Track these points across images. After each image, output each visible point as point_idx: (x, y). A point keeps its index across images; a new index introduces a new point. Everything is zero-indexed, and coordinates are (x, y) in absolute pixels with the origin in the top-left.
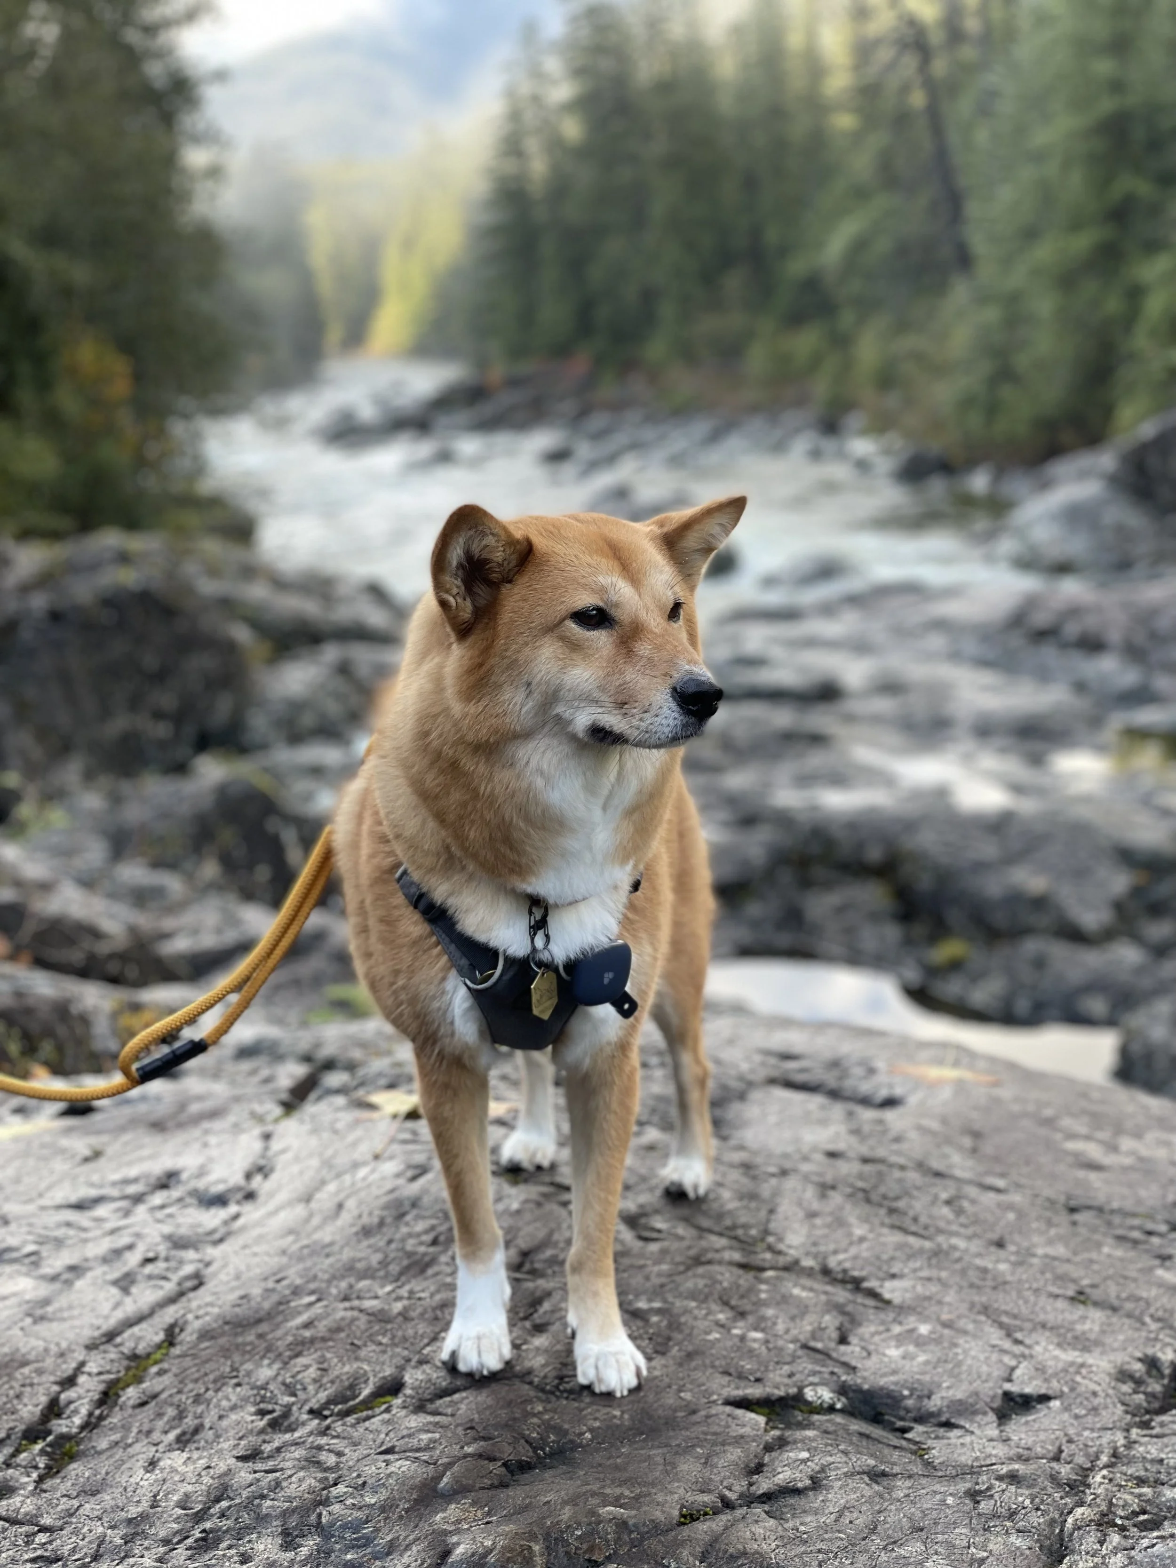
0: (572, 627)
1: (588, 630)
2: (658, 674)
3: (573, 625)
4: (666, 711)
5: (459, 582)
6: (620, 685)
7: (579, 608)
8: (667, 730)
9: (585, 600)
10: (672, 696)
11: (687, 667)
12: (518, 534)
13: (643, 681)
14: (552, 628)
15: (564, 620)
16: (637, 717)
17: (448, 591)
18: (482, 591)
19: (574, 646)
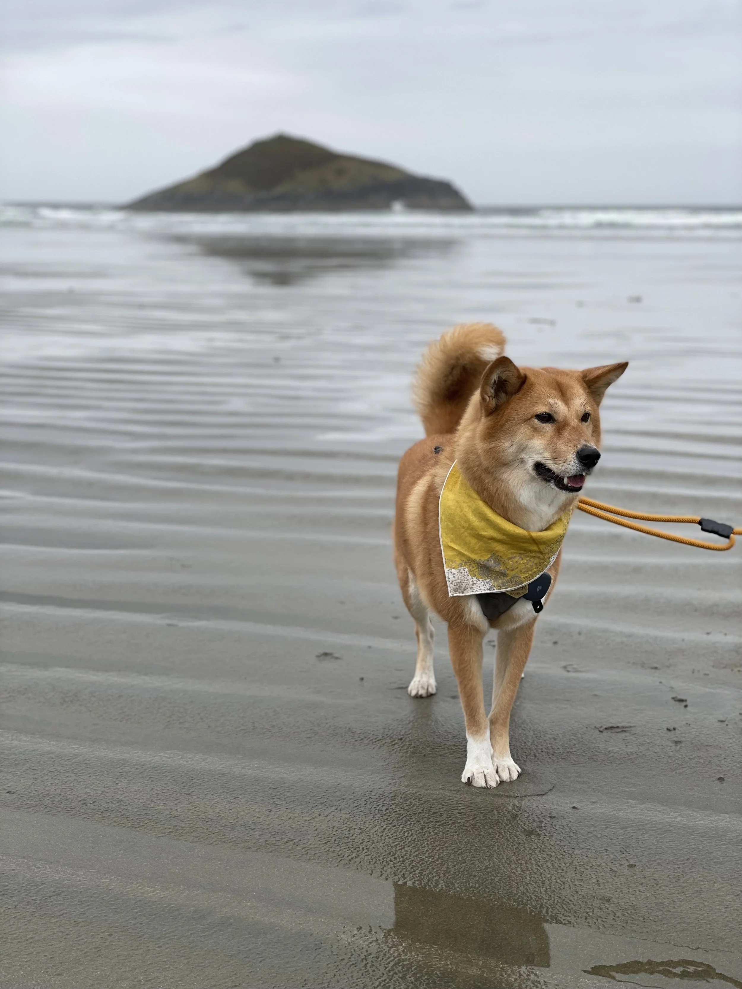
0: (535, 421)
1: (543, 423)
2: (571, 445)
3: (536, 420)
4: (572, 463)
5: (492, 391)
6: (555, 449)
7: (539, 413)
8: (573, 471)
9: (542, 409)
10: (576, 456)
11: (584, 443)
12: (522, 372)
13: (564, 448)
14: (527, 420)
15: (531, 418)
16: (561, 465)
17: (487, 394)
18: (503, 396)
19: (536, 430)
